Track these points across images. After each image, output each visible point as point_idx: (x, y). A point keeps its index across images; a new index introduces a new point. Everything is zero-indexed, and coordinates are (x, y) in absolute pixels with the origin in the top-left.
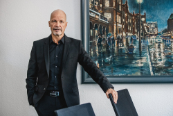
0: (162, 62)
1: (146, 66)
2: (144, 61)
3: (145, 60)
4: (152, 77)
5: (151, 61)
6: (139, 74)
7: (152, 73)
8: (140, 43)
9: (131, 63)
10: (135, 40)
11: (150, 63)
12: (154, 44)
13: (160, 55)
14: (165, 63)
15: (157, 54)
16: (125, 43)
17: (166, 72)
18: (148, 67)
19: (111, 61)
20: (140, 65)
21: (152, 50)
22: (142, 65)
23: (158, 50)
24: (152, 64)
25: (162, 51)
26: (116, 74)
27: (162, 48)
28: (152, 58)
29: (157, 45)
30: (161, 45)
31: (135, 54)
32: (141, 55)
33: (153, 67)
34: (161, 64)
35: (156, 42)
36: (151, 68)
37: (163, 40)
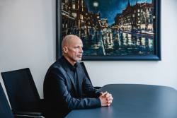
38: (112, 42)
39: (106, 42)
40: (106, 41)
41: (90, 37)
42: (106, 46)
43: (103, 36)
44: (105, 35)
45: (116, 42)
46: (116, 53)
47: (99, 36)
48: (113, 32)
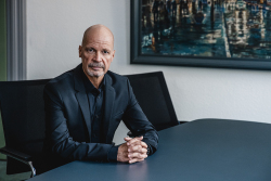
0: (245, 38)
1: (221, 43)
2: (217, 36)
3: (219, 35)
4: (229, 59)
5: (228, 36)
6: (210, 54)
7: (228, 54)
8: (212, 9)
9: (198, 38)
10: (206, 6)
11: (226, 39)
12: (233, 12)
13: (241, 27)
14: (249, 40)
15: (237, 26)
16: (190, 9)
17: (250, 53)
18: (223, 45)
19: (171, 35)
20: (211, 41)
21: (230, 21)
22: (215, 41)
23: (238, 20)
24: (229, 40)
25: (245, 21)
26: (177, 53)
27: (245, 17)
28: (230, 32)
29: (237, 13)
30: (244, 13)
31: (205, 25)
32: (213, 26)
33: (230, 46)
34: (241, 41)
35: (237, 9)
36: (227, 47)
37: (247, 6)
38: (245, 29)
39: (234, 30)
40: (233, 27)
41: (199, 17)
42: (232, 38)
43: (226, 16)
44: (231, 13)
45: (255, 31)
46: (253, 54)
47: (218, 16)
48: (249, 7)
